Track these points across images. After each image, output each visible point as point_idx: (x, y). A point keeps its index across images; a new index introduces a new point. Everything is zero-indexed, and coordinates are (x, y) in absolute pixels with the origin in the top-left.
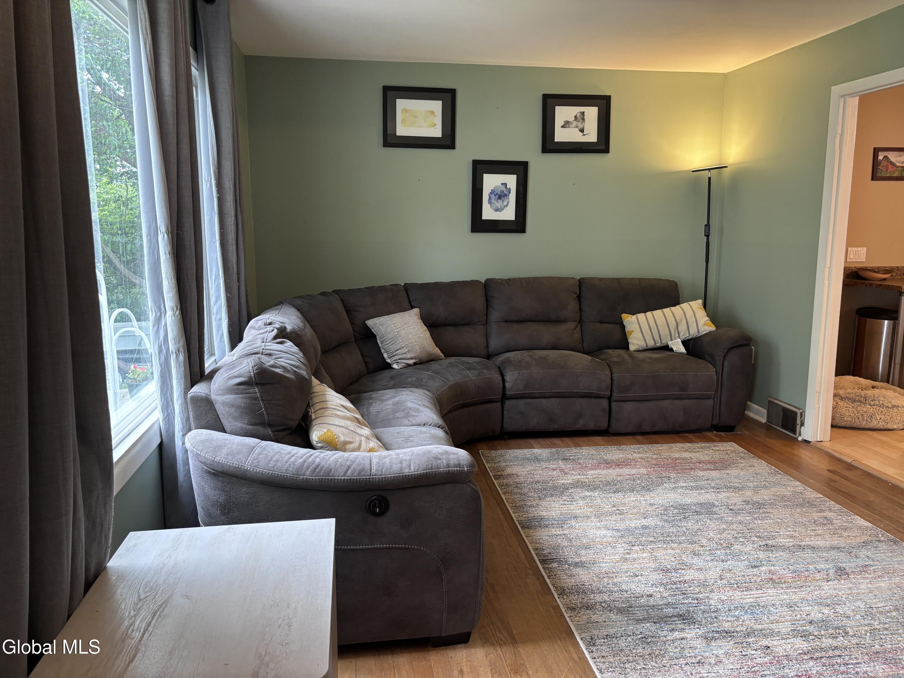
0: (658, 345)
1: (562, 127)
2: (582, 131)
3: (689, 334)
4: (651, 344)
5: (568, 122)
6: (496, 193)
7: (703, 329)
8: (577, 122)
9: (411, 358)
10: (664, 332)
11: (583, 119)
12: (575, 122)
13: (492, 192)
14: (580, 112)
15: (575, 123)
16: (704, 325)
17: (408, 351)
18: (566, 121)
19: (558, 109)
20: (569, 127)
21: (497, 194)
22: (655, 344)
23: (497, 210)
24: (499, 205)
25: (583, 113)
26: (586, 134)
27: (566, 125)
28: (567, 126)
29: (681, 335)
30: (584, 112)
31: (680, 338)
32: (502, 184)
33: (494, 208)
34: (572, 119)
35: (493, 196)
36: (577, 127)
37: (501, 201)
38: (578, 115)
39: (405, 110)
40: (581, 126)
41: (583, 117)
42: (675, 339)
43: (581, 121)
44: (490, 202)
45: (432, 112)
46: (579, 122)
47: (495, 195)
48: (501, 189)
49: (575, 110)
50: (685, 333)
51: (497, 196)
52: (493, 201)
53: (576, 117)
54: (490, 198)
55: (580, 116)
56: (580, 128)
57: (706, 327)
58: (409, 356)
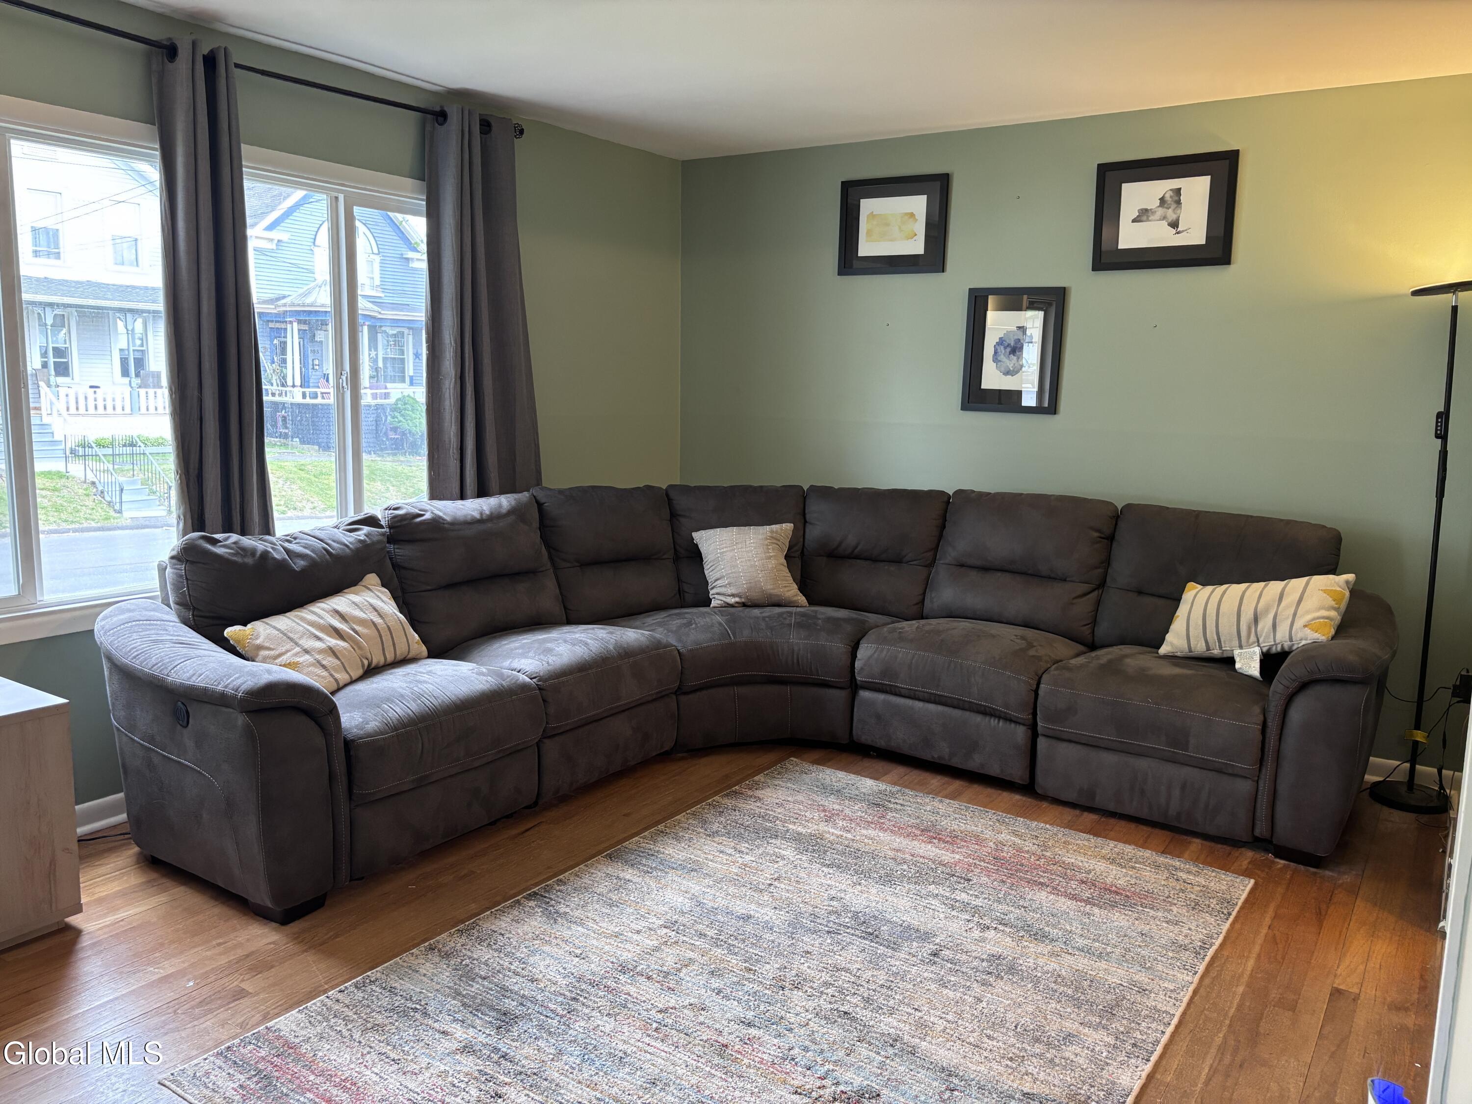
0: (1216, 652)
1: (1134, 221)
2: (1174, 225)
3: (1275, 641)
4: (1199, 647)
5: (1146, 210)
6: (1006, 344)
7: (1300, 635)
8: (1165, 210)
9: (733, 595)
10: (1227, 627)
11: (1178, 202)
12: (1160, 209)
13: (1001, 342)
14: (1171, 190)
15: (1160, 212)
16: (1305, 626)
17: (729, 584)
18: (1142, 210)
19: (1128, 189)
20: (1148, 220)
21: (1009, 345)
22: (1208, 649)
23: (1007, 373)
24: (1012, 365)
25: (1178, 192)
26: (1183, 231)
27: (1143, 215)
28: (1144, 218)
29: (1261, 640)
30: (1180, 189)
31: (1259, 646)
32: (1019, 328)
33: (1003, 369)
34: (1155, 203)
35: (1001, 349)
36: (1164, 218)
37: (1015, 358)
38: (1167, 197)
39: (872, 216)
40: (1171, 215)
41: (1177, 198)
42: (1249, 645)
43: (1174, 206)
44: (996, 359)
45: (912, 215)
46: (1168, 208)
47: (1005, 348)
48: (1016, 337)
49: (1163, 187)
50: (1267, 637)
51: (1008, 350)
52: (1002, 357)
53: (1162, 200)
54: (996, 352)
55: (1171, 197)
56: (1170, 220)
57: (1308, 631)
58: (730, 591)
